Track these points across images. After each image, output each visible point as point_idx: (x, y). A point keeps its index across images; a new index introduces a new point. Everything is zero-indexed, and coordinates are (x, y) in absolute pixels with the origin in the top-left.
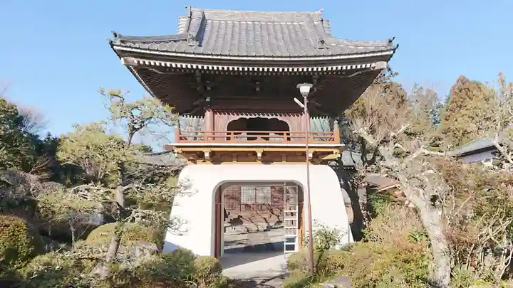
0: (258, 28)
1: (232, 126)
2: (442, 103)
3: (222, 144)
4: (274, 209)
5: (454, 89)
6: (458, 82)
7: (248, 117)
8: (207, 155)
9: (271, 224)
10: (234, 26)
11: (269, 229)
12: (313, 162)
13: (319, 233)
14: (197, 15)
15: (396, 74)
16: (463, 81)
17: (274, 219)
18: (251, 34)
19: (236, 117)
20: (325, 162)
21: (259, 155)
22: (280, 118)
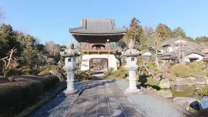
0: (98, 23)
1: (93, 46)
2: (154, 31)
3: (91, 51)
4: (102, 64)
5: (157, 27)
6: (159, 25)
7: (96, 44)
8: (88, 53)
9: (101, 68)
10: (93, 22)
11: (100, 69)
12: (110, 54)
13: (110, 68)
14: (85, 20)
15: (140, 22)
16: (160, 24)
17: (102, 67)
18: (97, 24)
19: (94, 44)
20: (112, 54)
21: (99, 53)
22: (103, 44)
